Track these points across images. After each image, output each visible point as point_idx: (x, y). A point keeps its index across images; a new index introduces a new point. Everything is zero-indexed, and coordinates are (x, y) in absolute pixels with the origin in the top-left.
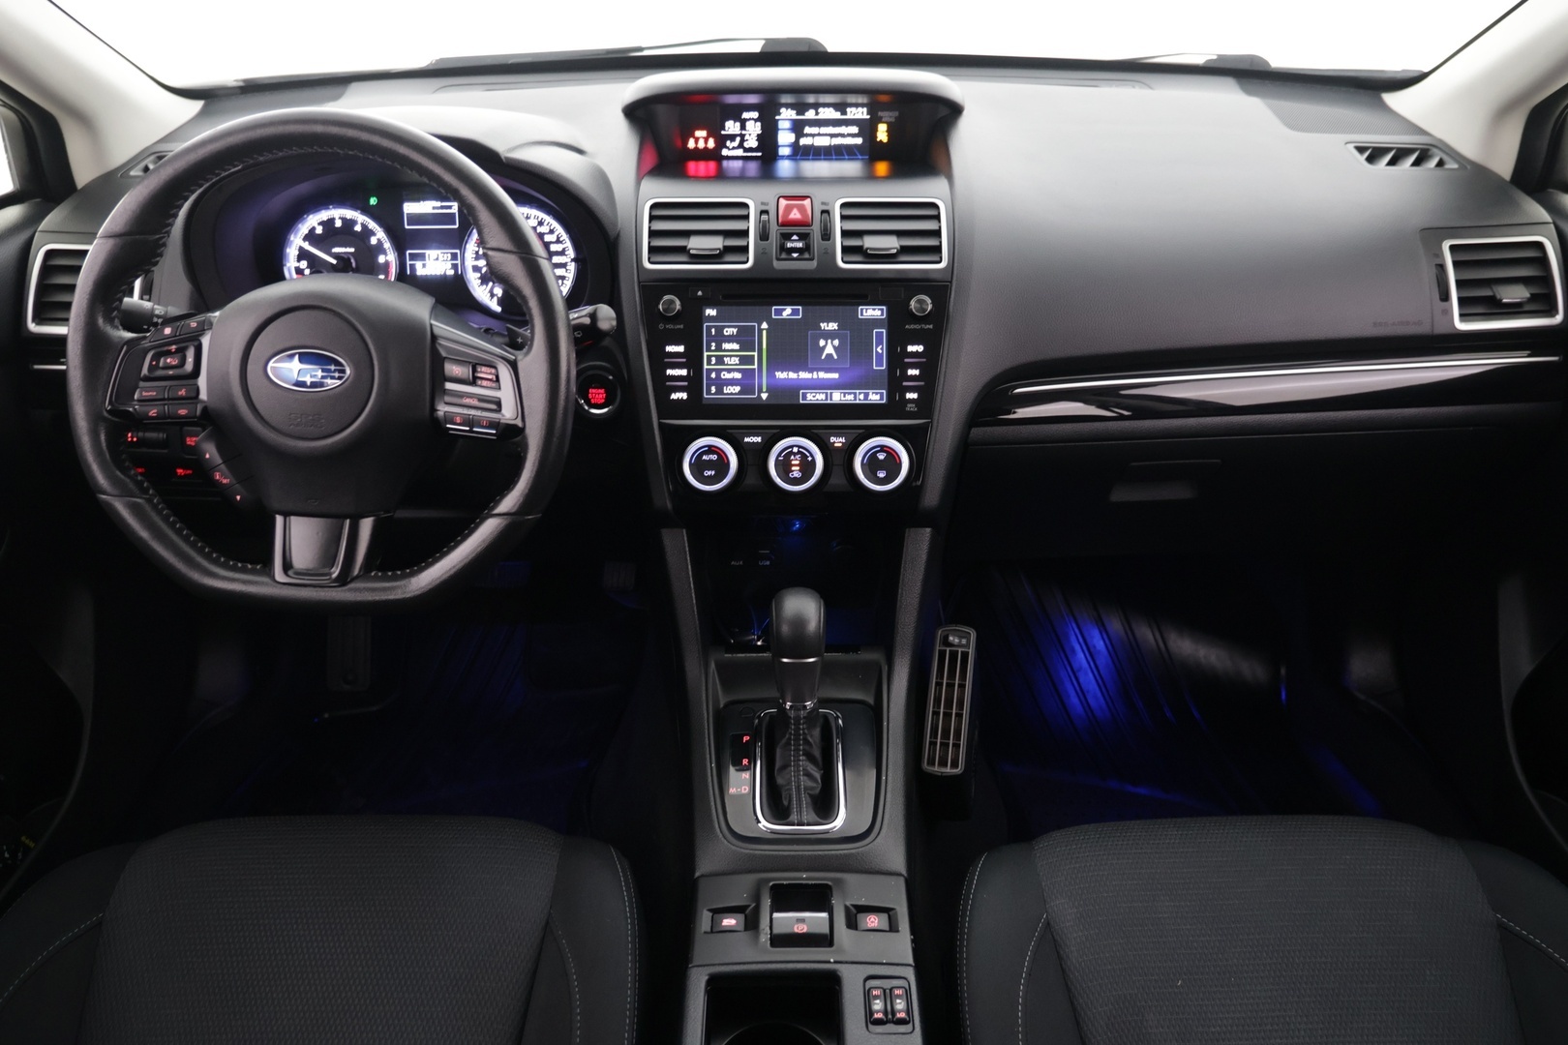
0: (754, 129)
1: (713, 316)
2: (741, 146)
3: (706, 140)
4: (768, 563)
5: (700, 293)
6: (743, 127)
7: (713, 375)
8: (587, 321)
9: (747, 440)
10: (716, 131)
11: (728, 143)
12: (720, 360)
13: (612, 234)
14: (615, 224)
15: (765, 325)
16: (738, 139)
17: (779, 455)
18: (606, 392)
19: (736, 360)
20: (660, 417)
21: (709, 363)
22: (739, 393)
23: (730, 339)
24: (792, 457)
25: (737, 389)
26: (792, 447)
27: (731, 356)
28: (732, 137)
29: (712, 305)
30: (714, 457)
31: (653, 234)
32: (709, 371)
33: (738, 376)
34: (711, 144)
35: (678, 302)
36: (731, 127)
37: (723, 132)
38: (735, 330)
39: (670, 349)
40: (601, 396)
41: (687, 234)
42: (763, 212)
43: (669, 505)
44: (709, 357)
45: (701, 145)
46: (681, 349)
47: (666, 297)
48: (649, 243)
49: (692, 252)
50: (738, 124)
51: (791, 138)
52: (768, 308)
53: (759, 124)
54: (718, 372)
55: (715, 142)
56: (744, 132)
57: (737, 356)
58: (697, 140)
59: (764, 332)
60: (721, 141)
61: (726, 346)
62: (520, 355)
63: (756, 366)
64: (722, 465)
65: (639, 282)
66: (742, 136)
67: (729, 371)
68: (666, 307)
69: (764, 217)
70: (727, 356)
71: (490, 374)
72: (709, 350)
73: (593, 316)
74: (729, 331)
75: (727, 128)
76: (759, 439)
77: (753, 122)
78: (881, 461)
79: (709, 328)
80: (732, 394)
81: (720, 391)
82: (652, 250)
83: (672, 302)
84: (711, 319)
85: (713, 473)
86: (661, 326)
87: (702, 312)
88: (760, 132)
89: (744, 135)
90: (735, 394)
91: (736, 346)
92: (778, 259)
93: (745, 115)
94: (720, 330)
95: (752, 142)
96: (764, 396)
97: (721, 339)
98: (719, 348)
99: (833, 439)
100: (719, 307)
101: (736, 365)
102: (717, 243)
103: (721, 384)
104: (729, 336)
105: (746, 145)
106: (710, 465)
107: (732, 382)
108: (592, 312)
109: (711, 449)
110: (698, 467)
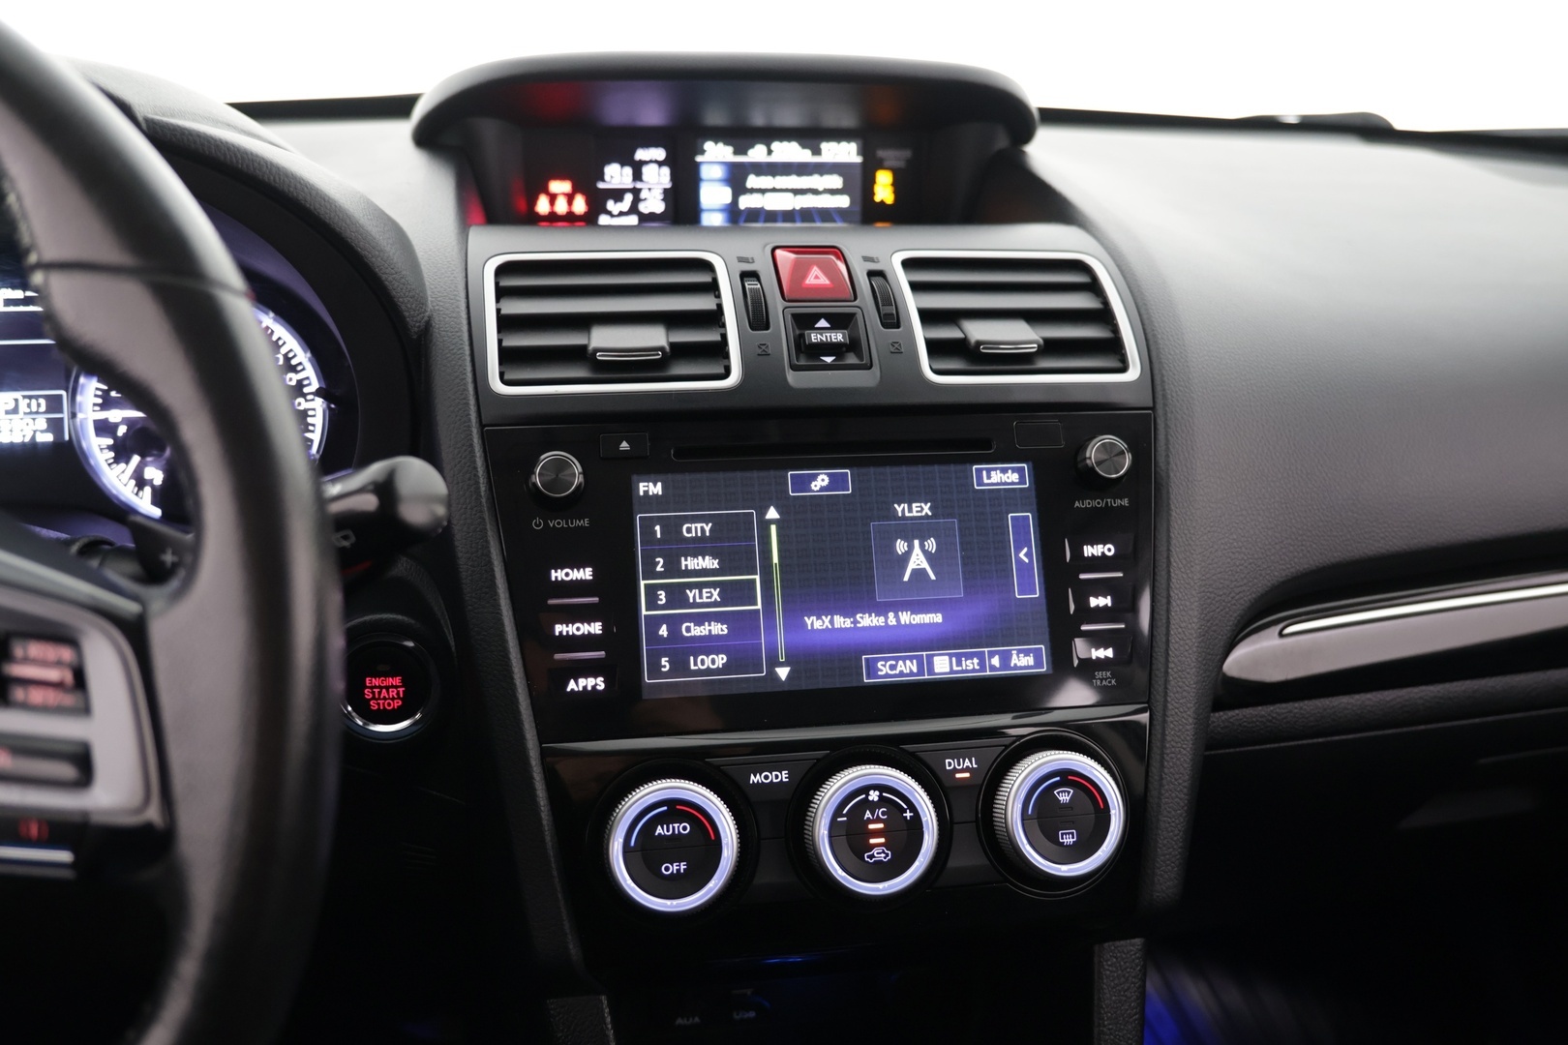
0: (657, 179)
1: (656, 496)
2: (634, 209)
3: (570, 198)
4: (752, 1014)
5: (624, 445)
6: (637, 176)
7: (663, 631)
8: (369, 502)
9: (754, 779)
10: (587, 182)
11: (611, 205)
12: (677, 596)
13: (414, 323)
14: (421, 301)
15: (772, 514)
16: (629, 198)
17: (838, 812)
18: (404, 684)
19: (716, 594)
20: (542, 738)
21: (652, 604)
22: (726, 669)
23: (698, 547)
24: (868, 815)
25: (721, 660)
26: (865, 790)
27: (700, 586)
28: (617, 195)
29: (651, 472)
30: (683, 828)
31: (506, 323)
32: (654, 622)
33: (718, 629)
34: (580, 205)
35: (577, 468)
36: (616, 175)
37: (601, 185)
38: (707, 528)
39: (557, 575)
40: (393, 693)
41: (584, 322)
42: (745, 275)
43: (574, 950)
44: (652, 591)
45: (561, 207)
46: (586, 574)
47: (546, 457)
48: (500, 342)
49: (600, 356)
50: (628, 171)
51: (725, 195)
52: (779, 473)
53: (666, 171)
54: (674, 622)
55: (588, 203)
56: (639, 185)
57: (714, 585)
58: (553, 198)
59: (773, 528)
60: (598, 202)
61: (691, 563)
62: (157, 597)
63: (759, 606)
64: (704, 844)
65: (482, 425)
66: (636, 192)
67: (699, 620)
68: (551, 476)
69: (750, 285)
70: (691, 586)
71: (58, 664)
72: (650, 573)
73: (385, 489)
74: (694, 529)
75: (607, 177)
76: (784, 776)
77: (655, 166)
78: (1065, 806)
79: (648, 525)
80: (708, 672)
81: (680, 666)
82: (507, 356)
83: (561, 465)
84: (650, 501)
85: (683, 866)
86: (537, 524)
87: (629, 490)
88: (668, 185)
89: (640, 190)
90: (718, 672)
91: (709, 563)
92: (794, 368)
93: (641, 154)
94: (672, 527)
95: (653, 203)
96: (783, 673)
97: (676, 548)
98: (673, 569)
99: (950, 764)
100: (670, 476)
101: (715, 604)
102: (655, 337)
103: (682, 650)
104: (695, 539)
105: (644, 208)
106: (673, 848)
107: (708, 645)
108: (381, 478)
109: (675, 809)
110: (646, 854)
